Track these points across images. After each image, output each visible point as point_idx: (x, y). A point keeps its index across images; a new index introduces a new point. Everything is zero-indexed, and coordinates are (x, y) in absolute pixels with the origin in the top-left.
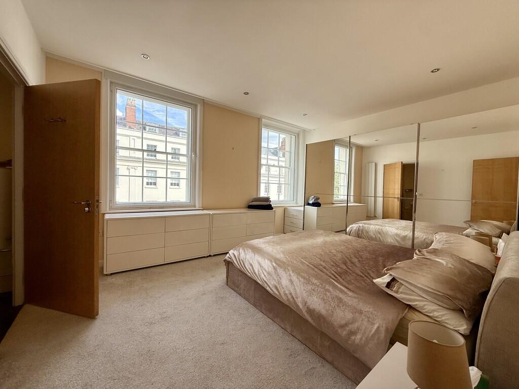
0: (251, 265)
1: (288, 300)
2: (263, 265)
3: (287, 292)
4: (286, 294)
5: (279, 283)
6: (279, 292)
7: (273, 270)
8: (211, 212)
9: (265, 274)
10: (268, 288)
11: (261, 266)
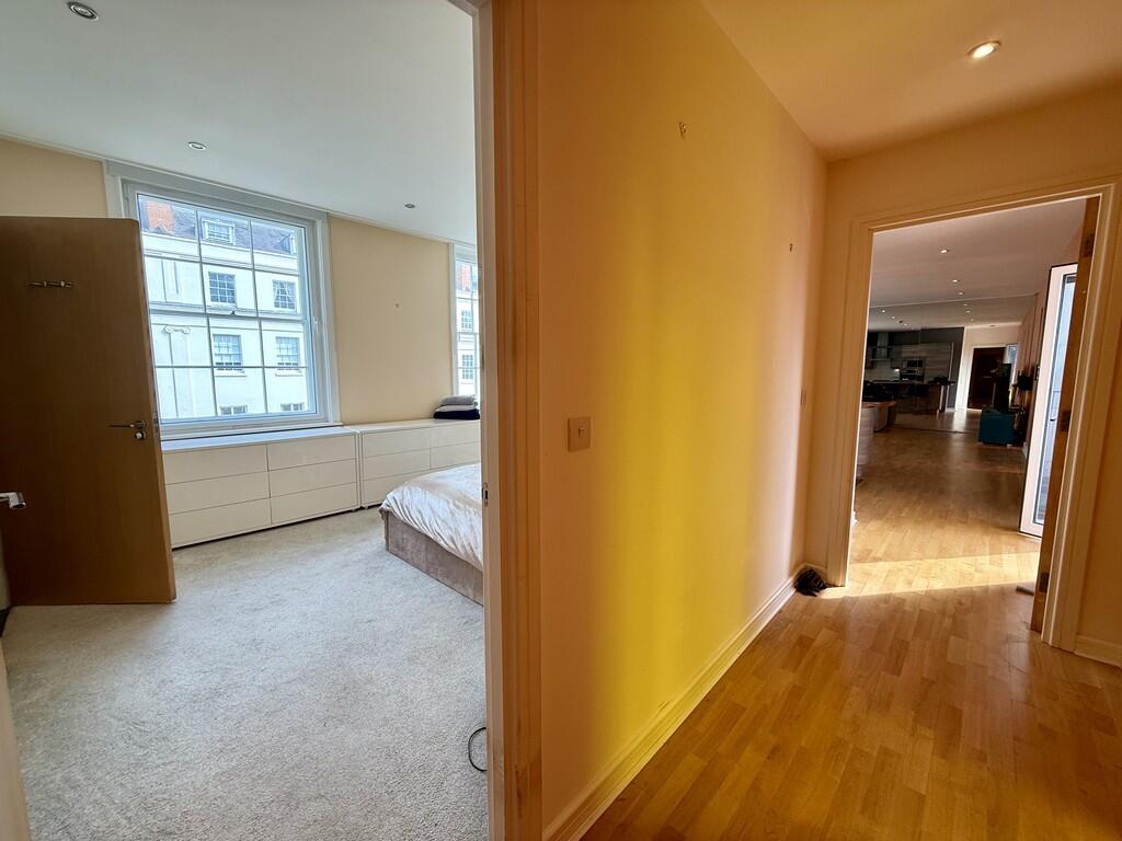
0: (420, 512)
1: (466, 553)
2: (436, 509)
3: (465, 543)
4: (463, 547)
5: (457, 532)
6: (455, 544)
7: (450, 516)
8: (358, 429)
9: (439, 522)
10: (442, 543)
11: (433, 512)
